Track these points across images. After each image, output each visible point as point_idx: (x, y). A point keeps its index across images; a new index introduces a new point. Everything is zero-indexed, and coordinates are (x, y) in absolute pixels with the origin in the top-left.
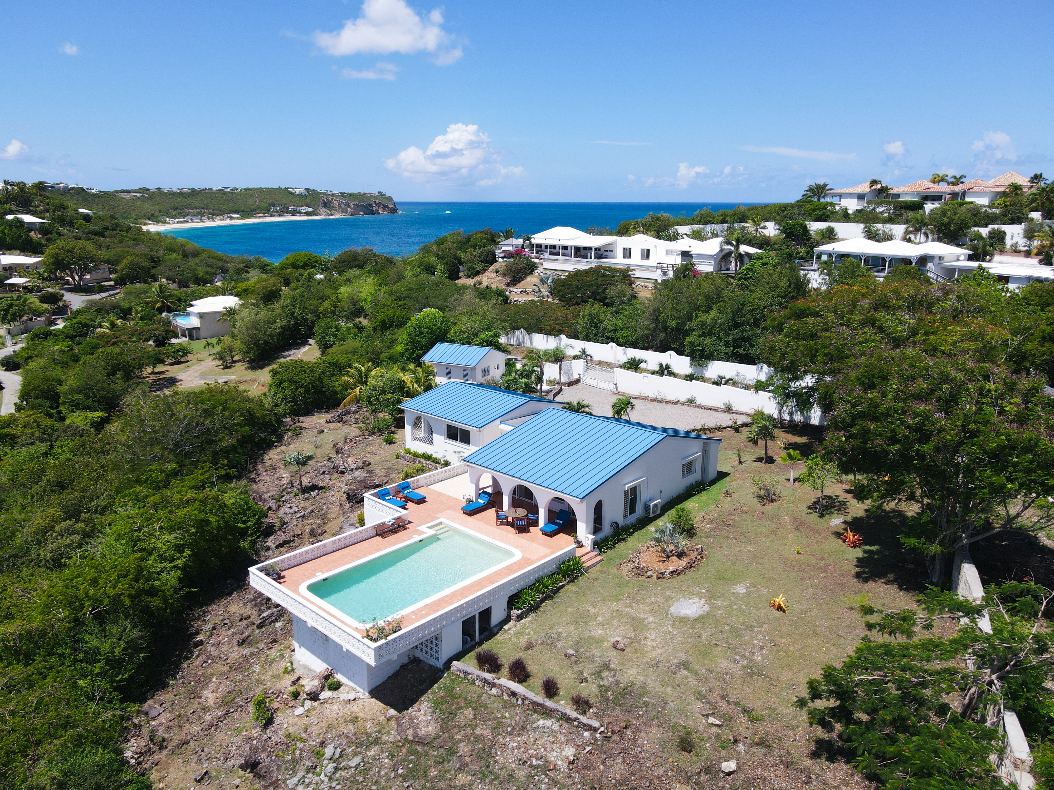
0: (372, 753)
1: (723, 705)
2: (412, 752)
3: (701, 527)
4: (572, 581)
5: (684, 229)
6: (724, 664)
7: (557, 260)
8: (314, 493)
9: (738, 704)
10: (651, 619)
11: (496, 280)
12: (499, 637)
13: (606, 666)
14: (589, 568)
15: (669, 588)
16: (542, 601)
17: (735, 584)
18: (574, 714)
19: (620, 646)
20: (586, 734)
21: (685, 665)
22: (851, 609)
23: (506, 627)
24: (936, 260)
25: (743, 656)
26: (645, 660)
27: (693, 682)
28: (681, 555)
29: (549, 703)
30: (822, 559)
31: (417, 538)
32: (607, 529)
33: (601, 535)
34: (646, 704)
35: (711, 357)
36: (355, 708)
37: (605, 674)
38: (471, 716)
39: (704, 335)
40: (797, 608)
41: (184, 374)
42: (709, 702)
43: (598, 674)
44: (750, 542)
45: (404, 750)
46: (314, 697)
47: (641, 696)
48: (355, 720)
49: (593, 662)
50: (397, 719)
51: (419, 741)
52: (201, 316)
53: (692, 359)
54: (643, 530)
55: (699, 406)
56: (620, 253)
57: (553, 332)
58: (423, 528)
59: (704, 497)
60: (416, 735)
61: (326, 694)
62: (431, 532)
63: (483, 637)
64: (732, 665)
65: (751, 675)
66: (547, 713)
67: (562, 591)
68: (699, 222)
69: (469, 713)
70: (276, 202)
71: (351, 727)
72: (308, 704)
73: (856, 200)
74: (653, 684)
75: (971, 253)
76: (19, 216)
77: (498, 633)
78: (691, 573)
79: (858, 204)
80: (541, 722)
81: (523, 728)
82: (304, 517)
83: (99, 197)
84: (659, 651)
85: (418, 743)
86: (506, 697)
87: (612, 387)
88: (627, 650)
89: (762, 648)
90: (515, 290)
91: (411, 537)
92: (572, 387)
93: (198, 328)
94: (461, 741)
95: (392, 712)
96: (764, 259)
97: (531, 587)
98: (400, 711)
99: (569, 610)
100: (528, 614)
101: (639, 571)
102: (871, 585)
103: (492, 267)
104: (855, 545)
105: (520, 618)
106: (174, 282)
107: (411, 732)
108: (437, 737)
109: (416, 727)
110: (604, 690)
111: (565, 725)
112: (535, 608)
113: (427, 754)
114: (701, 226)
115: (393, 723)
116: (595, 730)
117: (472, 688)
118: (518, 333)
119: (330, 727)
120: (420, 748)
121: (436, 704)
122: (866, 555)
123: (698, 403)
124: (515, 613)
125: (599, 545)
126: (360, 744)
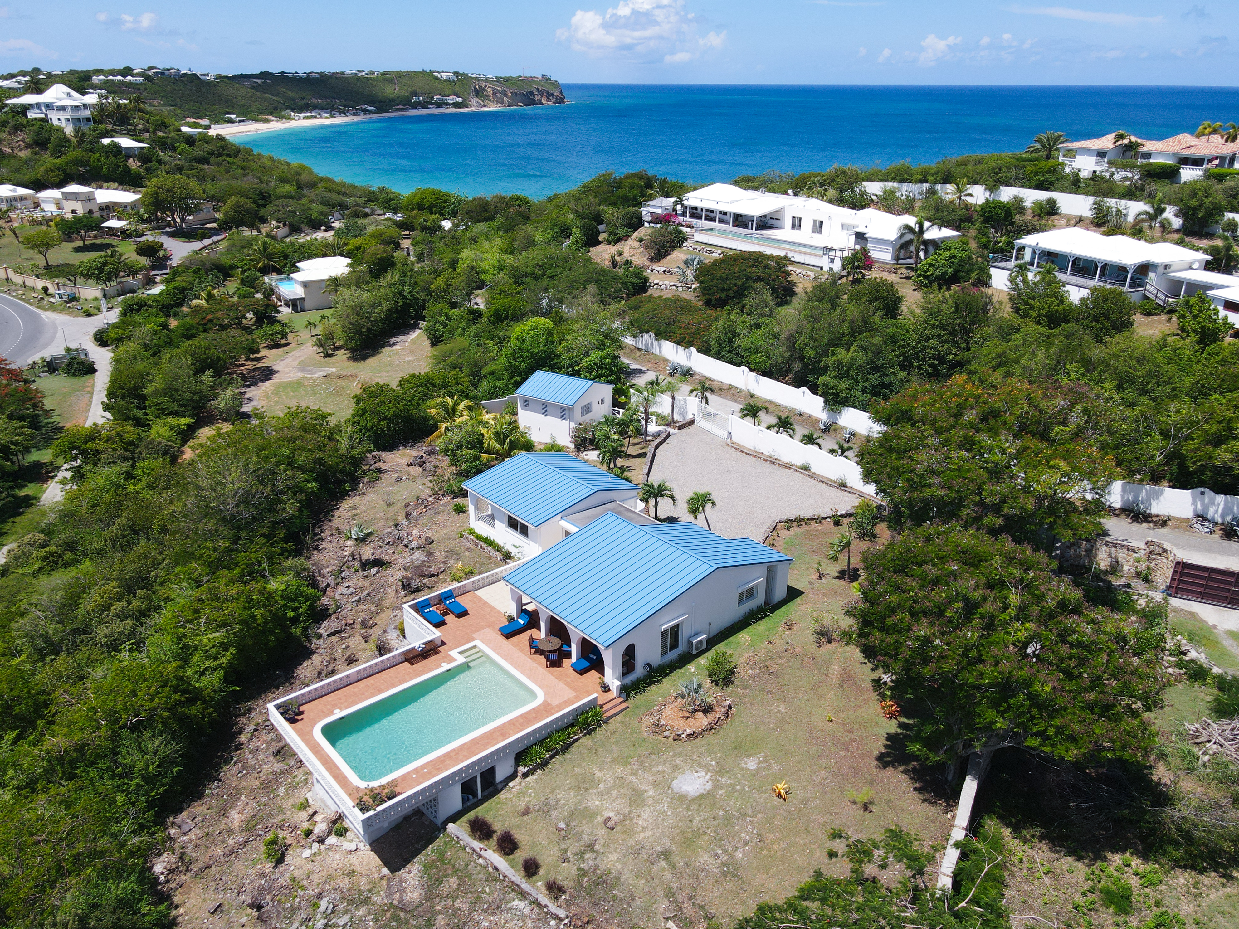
0: (360, 913)
1: (688, 908)
2: (395, 918)
3: (744, 673)
4: (589, 733)
5: (874, 188)
6: (704, 858)
7: (711, 230)
8: (374, 571)
9: (702, 907)
10: (651, 793)
11: (639, 251)
12: (502, 795)
13: (591, 847)
14: (610, 718)
15: (680, 755)
16: (552, 757)
17: (748, 756)
18: (544, 900)
19: (610, 824)
20: (553, 923)
21: (665, 855)
22: (854, 803)
23: (511, 784)
24: (1161, 270)
25: (725, 851)
26: (631, 842)
27: (668, 875)
28: (707, 710)
29: (525, 886)
30: (850, 731)
31: (445, 667)
32: (639, 671)
33: (632, 677)
34: (614, 897)
35: (846, 403)
36: (354, 859)
37: (588, 855)
38: (455, 886)
39: (839, 377)
40: (800, 794)
41: (281, 363)
42: (675, 901)
43: (580, 855)
44: (784, 700)
45: (388, 915)
46: (321, 841)
47: (613, 887)
48: (352, 873)
49: (579, 839)
50: (388, 879)
51: (403, 907)
52: (305, 285)
53: (826, 402)
54: (682, 670)
55: (813, 476)
56: (788, 222)
57: (683, 342)
58: (454, 653)
59: (760, 627)
60: (401, 900)
61: (332, 840)
62: (461, 660)
63: (486, 793)
64: (711, 861)
65: (725, 874)
66: (523, 895)
67: (576, 744)
68: (894, 179)
69: (453, 881)
70: (418, 90)
71: (346, 880)
72: (316, 846)
73: (1094, 159)
74: (627, 876)
75: (1209, 258)
76: (116, 140)
77: (502, 790)
78: (709, 737)
79: (1097, 164)
80: (516, 902)
81: (498, 907)
82: (359, 601)
83: (215, 85)
84: (648, 833)
85: (402, 909)
86: (490, 869)
87: (726, 435)
88: (618, 828)
89: (747, 843)
90: (658, 269)
91: (439, 666)
92: (683, 430)
93: (303, 299)
94: (440, 912)
95: (385, 871)
96: (953, 251)
97: (541, 742)
98: (392, 872)
99: (577, 770)
100: (535, 771)
101: (658, 729)
102: (890, 771)
103: (636, 234)
104: (891, 716)
105: (525, 775)
106: (285, 225)
107: (397, 896)
108: (420, 905)
109: (403, 891)
110: (583, 873)
111: (536, 910)
112: (544, 765)
113: (407, 922)
114: (895, 185)
115: (384, 882)
116: (561, 920)
117: (461, 854)
118: (646, 336)
119: (330, 877)
120: (402, 915)
121: (426, 868)
122: (900, 731)
123: (813, 470)
124: (522, 769)
125: (626, 691)
126: (351, 902)
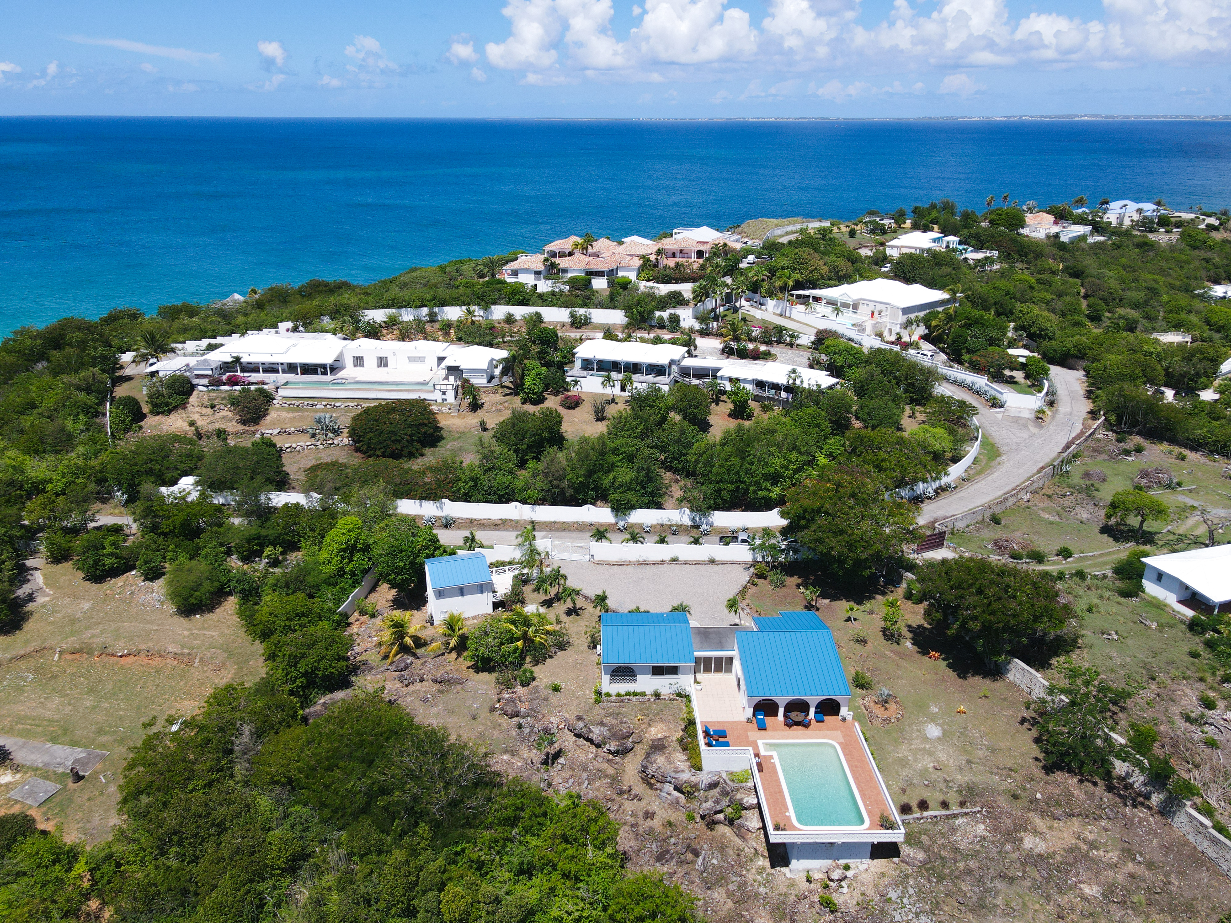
6: (979, 752)
8: (562, 761)
10: (928, 746)
13: (946, 781)
15: (911, 725)
17: (929, 707)
18: (965, 810)
19: (937, 768)
20: (979, 816)
21: (969, 762)
22: (981, 698)
24: (677, 363)
25: (980, 745)
26: (954, 767)
27: (981, 767)
28: (886, 701)
29: (952, 812)
30: (935, 674)
31: (776, 761)
34: (983, 789)
36: (873, 870)
37: (950, 784)
42: (998, 774)
43: (948, 787)
44: (898, 678)
45: (924, 871)
46: (843, 879)
47: (976, 786)
49: (939, 782)
50: (902, 861)
51: (924, 863)
55: (687, 563)
56: (349, 362)
57: (432, 497)
60: (921, 862)
64: (982, 752)
65: (993, 752)
66: (955, 816)
72: (843, 884)
73: (534, 276)
74: (972, 778)
80: (957, 822)
81: (954, 829)
84: (952, 760)
86: (929, 821)
87: (589, 558)
88: (942, 767)
89: (981, 737)
90: (269, 431)
94: (939, 851)
95: (896, 859)
98: (899, 857)
101: (885, 722)
102: (969, 679)
104: (936, 659)
108: (929, 856)
110: (959, 791)
111: (967, 817)
115: (901, 864)
116: (981, 811)
117: (911, 826)
120: (929, 866)
121: (908, 843)
122: (947, 662)
123: (681, 558)
